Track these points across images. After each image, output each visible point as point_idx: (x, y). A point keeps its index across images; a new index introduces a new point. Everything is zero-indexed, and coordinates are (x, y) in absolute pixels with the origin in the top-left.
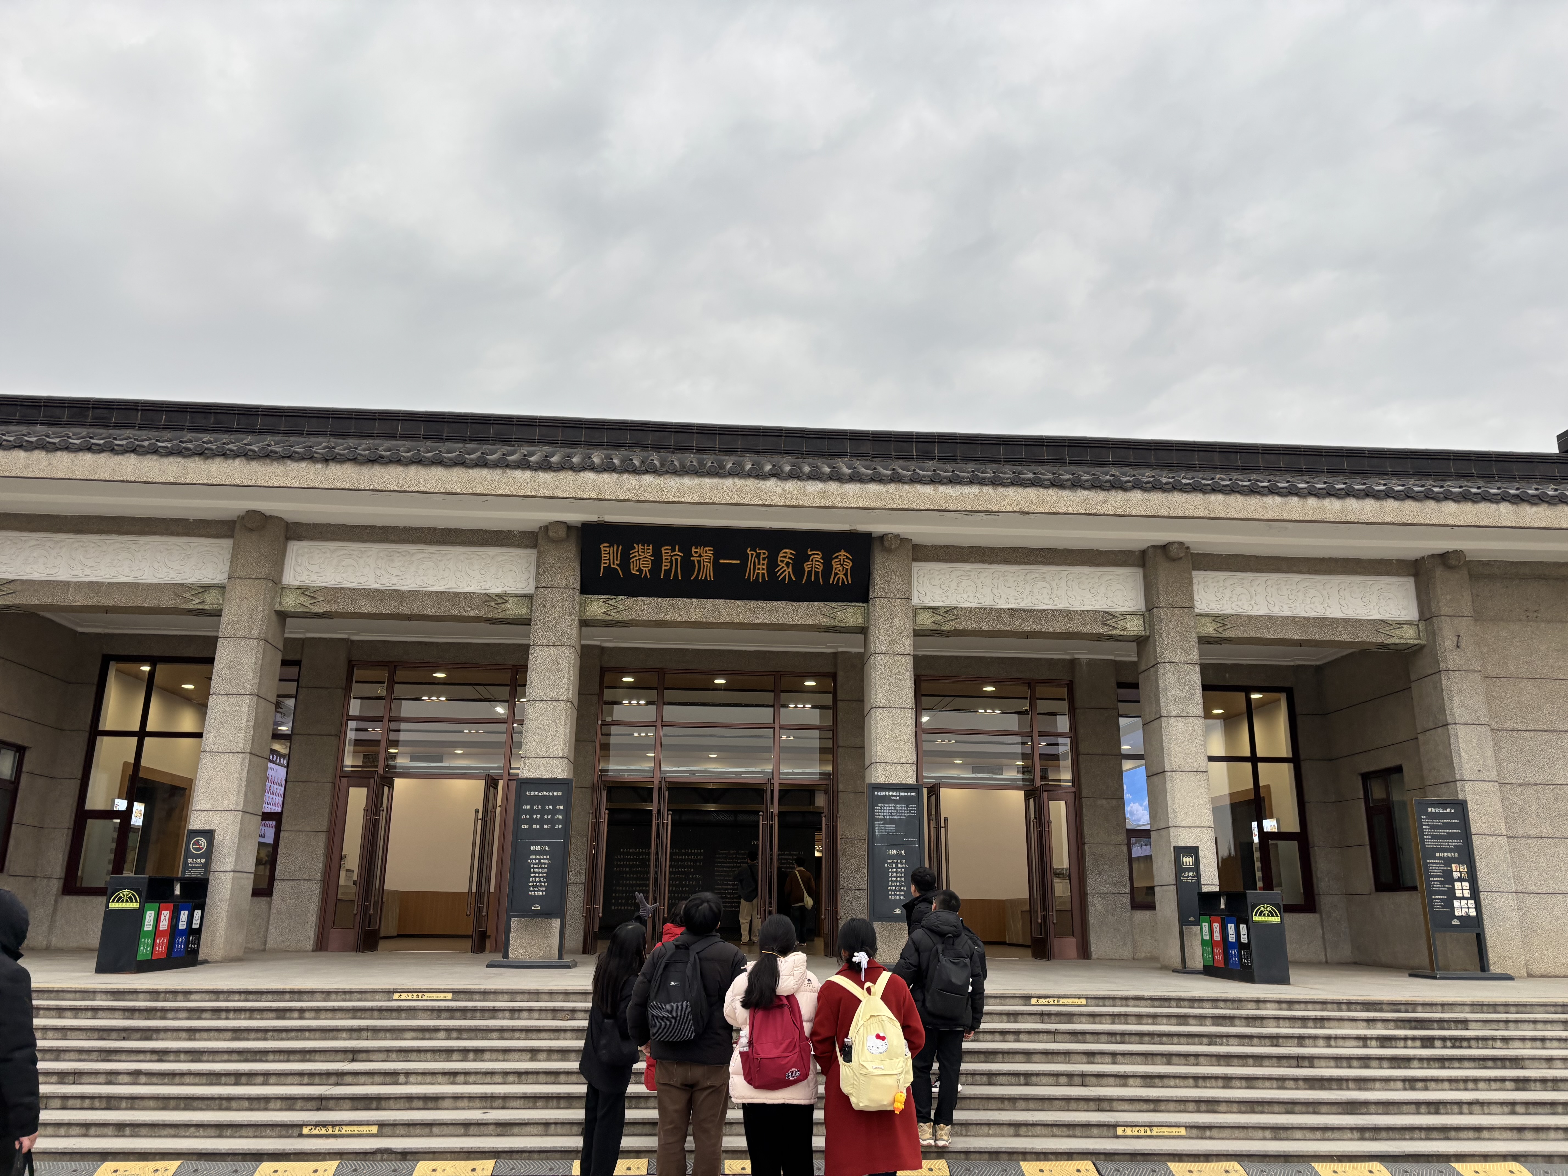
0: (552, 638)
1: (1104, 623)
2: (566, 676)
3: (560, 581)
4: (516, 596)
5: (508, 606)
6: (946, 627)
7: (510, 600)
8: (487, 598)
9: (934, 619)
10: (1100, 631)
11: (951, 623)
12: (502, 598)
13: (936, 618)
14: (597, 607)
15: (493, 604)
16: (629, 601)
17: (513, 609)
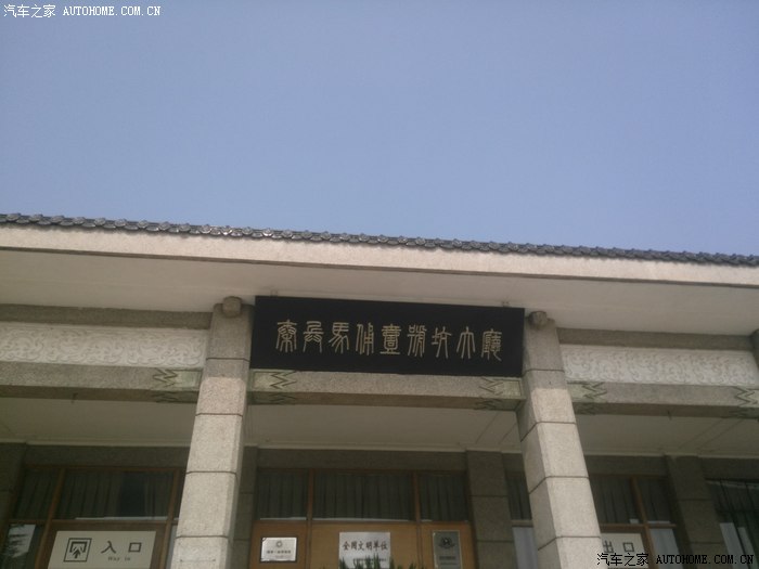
0: (220, 407)
1: (736, 397)
2: (232, 445)
4: (186, 370)
5: (177, 380)
7: (180, 374)
8: (157, 373)
9: (586, 393)
10: (736, 404)
11: (601, 397)
12: (171, 373)
14: (266, 381)
15: (162, 378)
16: (297, 376)
17: (182, 383)
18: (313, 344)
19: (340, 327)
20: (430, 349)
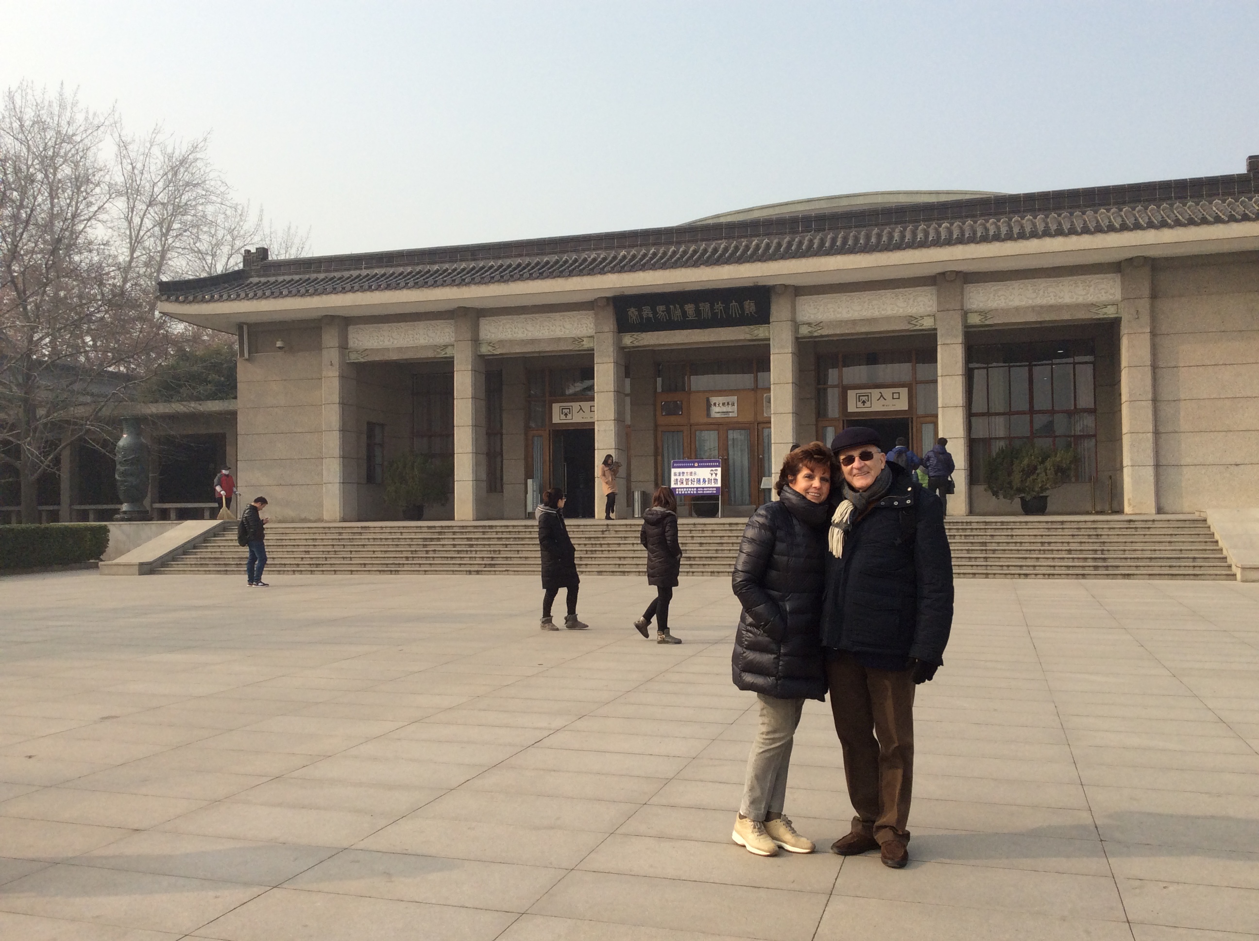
0: (605, 360)
1: (909, 323)
3: (606, 329)
4: (588, 337)
5: (584, 343)
6: (816, 334)
7: (585, 339)
8: (574, 340)
9: (809, 330)
10: (907, 328)
11: (819, 331)
12: (580, 340)
13: (810, 329)
14: (628, 340)
15: (576, 342)
16: (644, 335)
17: (586, 345)
18: (648, 319)
19: (661, 308)
20: (715, 315)
